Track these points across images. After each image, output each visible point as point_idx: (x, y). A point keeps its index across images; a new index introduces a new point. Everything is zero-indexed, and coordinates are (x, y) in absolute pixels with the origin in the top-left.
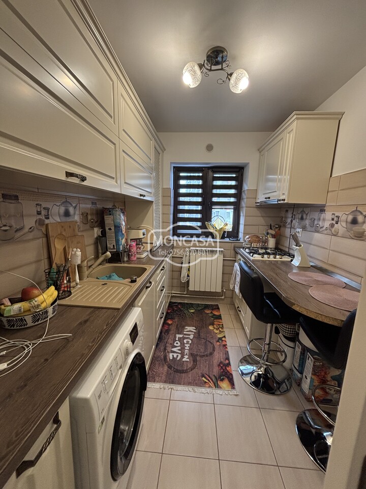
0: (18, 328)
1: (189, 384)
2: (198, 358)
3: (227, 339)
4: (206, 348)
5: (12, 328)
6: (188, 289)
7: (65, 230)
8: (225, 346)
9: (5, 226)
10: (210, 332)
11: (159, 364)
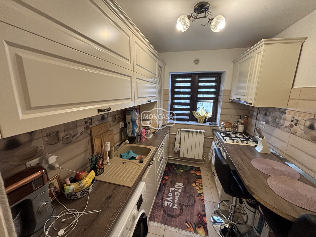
0: (73, 199)
1: (177, 227)
2: (184, 208)
3: (205, 195)
4: (189, 201)
5: (70, 199)
6: (179, 156)
7: (101, 129)
8: (203, 200)
9: (67, 135)
10: (193, 188)
11: (158, 208)
